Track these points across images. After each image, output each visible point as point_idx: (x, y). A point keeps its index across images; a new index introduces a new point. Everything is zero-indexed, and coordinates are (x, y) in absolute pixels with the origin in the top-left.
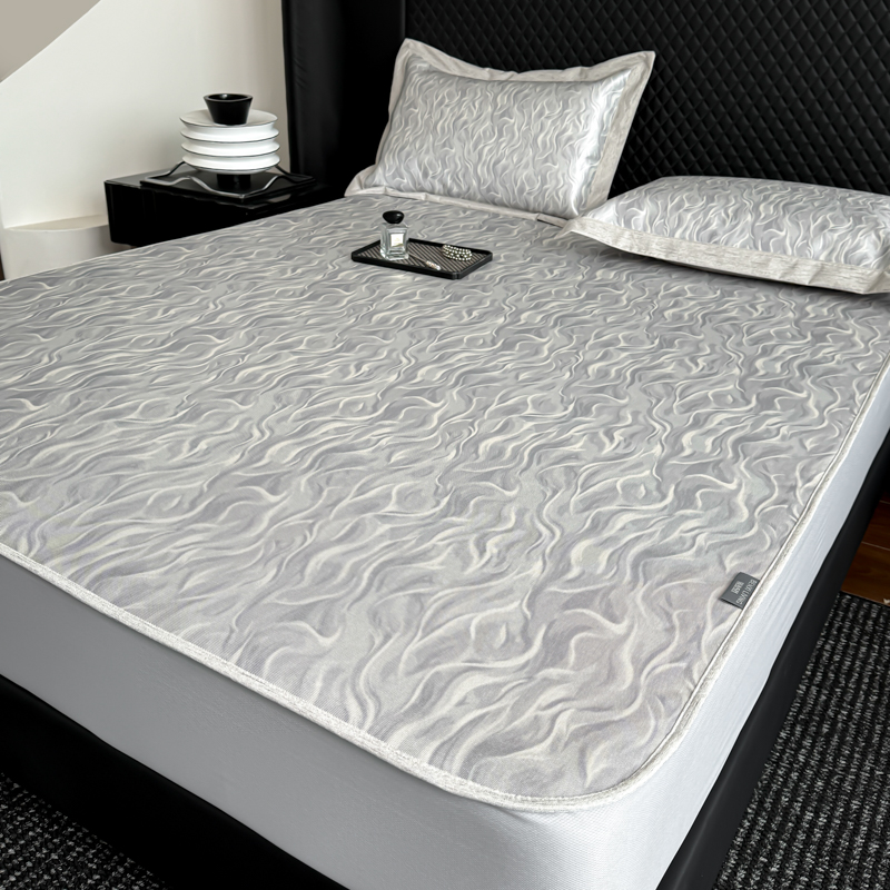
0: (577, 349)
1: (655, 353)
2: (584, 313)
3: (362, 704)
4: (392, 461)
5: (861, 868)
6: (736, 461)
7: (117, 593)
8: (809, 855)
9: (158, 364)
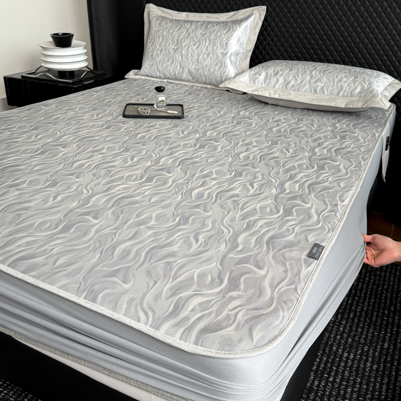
0: (234, 147)
1: (270, 148)
2: (236, 131)
3: (146, 314)
4: (151, 202)
5: (370, 376)
6: (310, 194)
7: (23, 268)
8: (346, 372)
9: (35, 161)
